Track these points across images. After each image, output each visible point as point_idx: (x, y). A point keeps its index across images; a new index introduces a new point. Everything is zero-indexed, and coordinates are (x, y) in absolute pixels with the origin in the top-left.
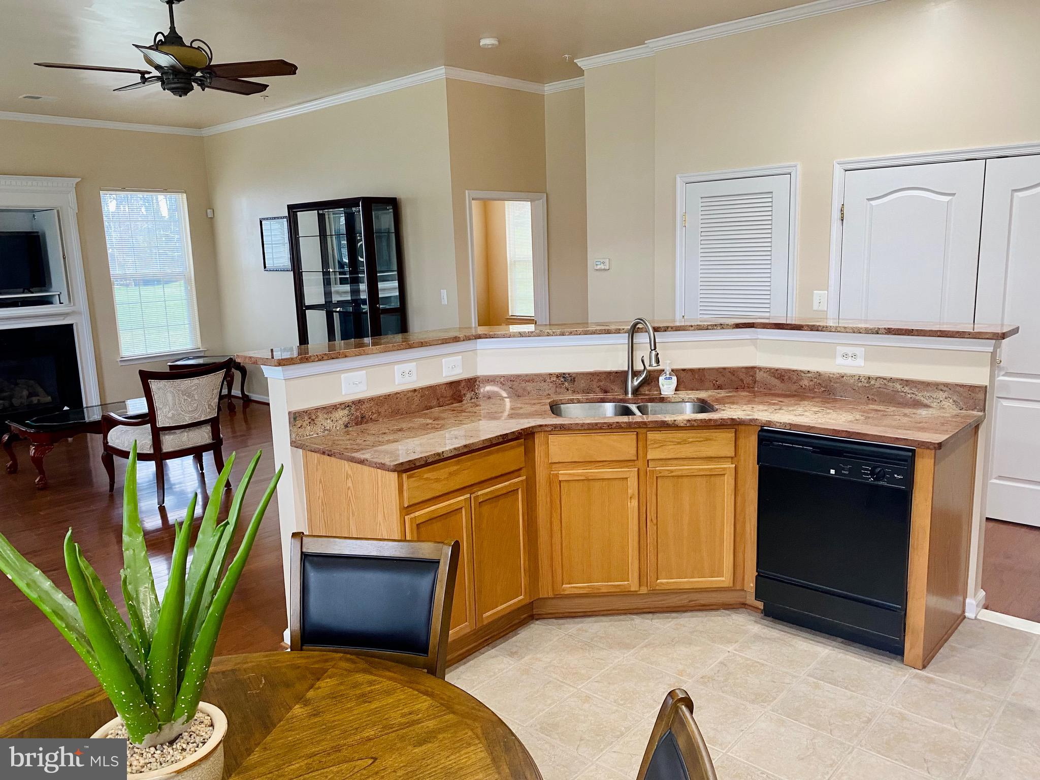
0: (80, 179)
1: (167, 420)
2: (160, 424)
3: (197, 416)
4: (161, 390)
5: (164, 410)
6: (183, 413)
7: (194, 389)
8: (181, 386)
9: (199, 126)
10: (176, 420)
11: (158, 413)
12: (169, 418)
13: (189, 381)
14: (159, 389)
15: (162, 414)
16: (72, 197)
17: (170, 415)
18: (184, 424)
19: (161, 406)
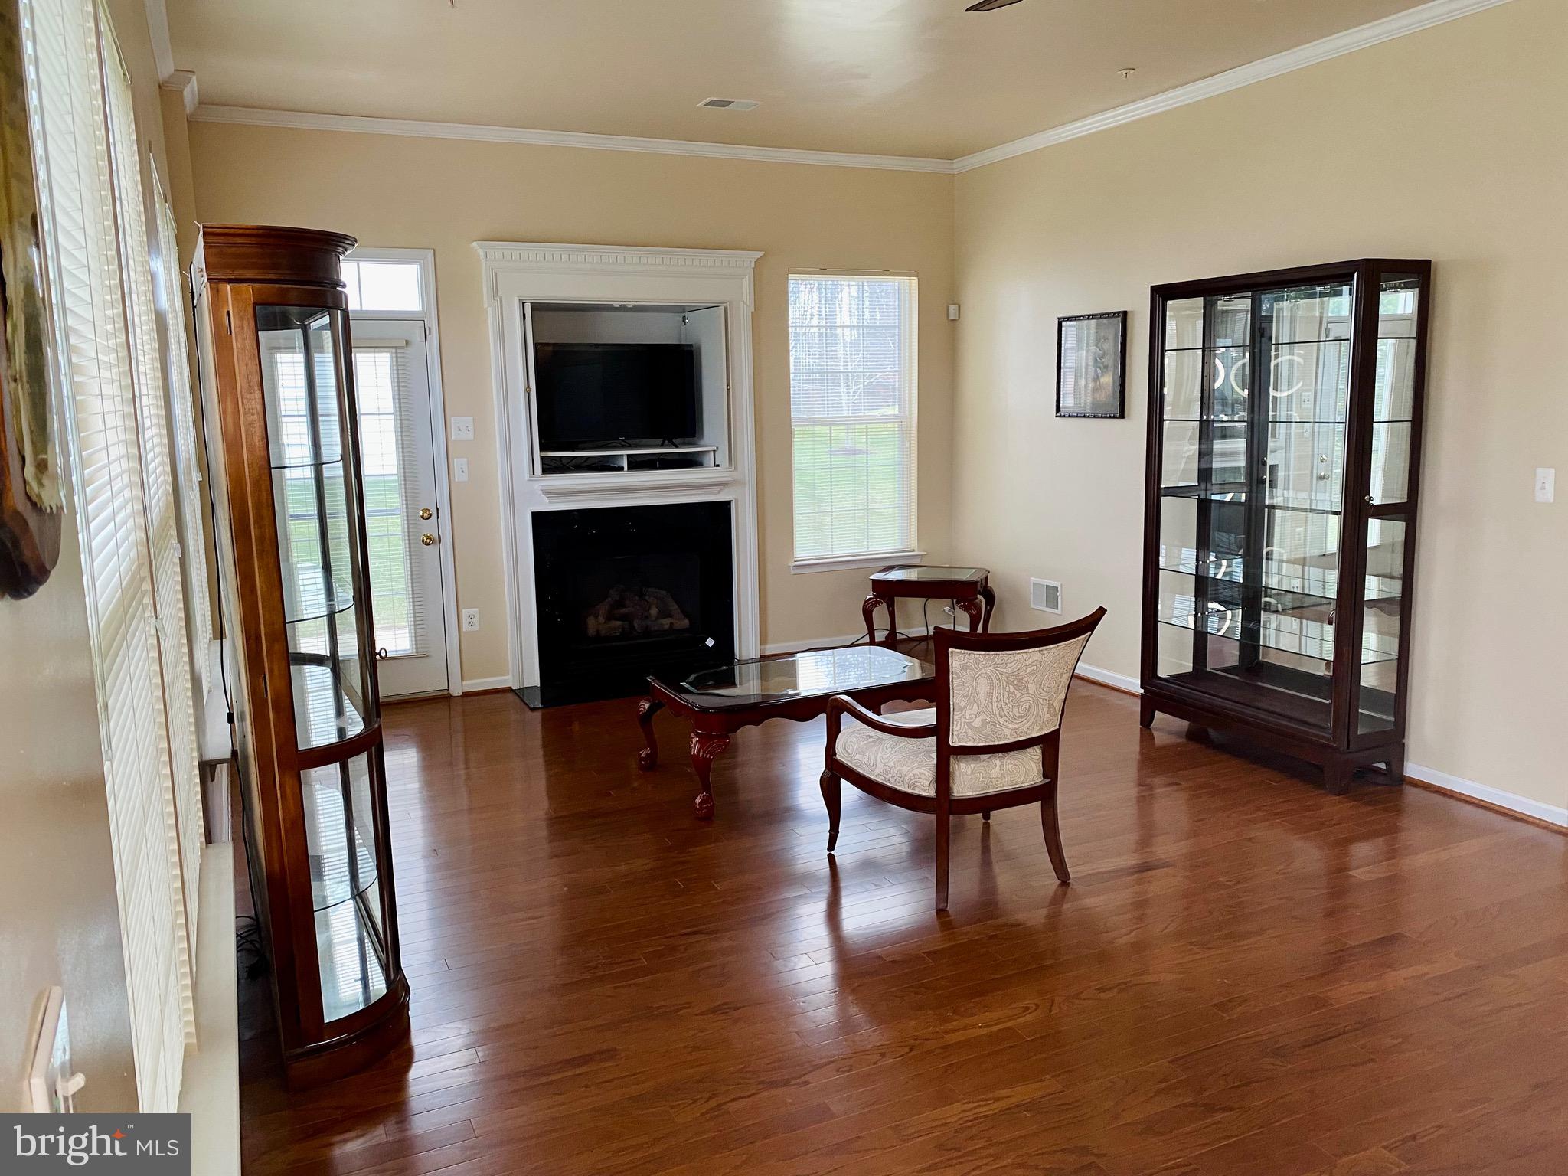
0: (762, 253)
1: (970, 733)
2: (955, 741)
3: (1025, 728)
4: (968, 671)
5: (968, 712)
6: (1002, 721)
7: (1030, 673)
8: (1009, 665)
9: (950, 155)
10: (989, 734)
11: (955, 717)
12: (973, 728)
13: (1025, 656)
14: (965, 668)
15: (963, 720)
16: (747, 283)
17: (977, 723)
18: (1001, 743)
19: (963, 704)
